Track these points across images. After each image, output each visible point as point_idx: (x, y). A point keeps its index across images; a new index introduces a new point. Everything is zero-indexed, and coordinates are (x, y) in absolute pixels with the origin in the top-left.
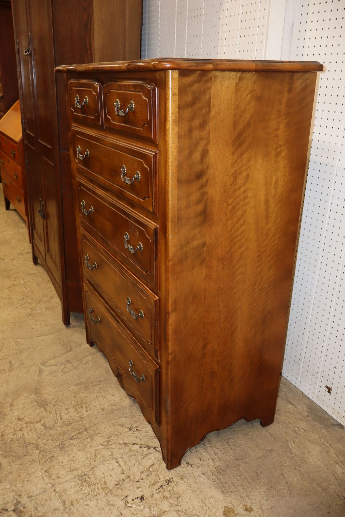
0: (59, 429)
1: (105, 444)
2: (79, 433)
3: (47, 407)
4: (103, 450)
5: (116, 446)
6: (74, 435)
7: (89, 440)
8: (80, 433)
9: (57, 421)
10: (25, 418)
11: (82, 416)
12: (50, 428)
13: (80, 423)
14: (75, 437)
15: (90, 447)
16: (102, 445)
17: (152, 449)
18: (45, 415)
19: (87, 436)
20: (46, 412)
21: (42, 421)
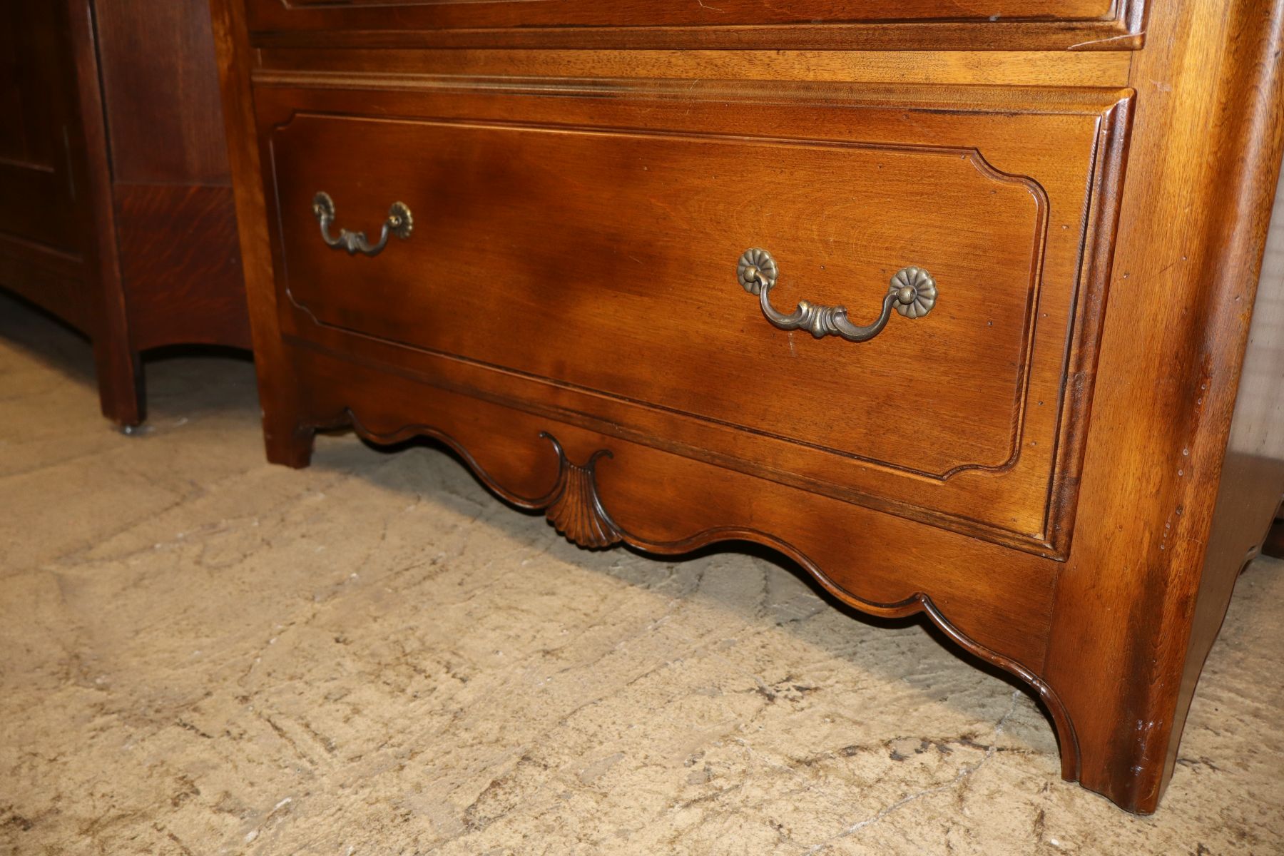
0: (353, 800)
1: (693, 793)
2: (495, 784)
3: (196, 715)
4: (709, 827)
5: (766, 791)
6: (472, 800)
7: (585, 802)
8: (505, 780)
9: (312, 762)
10: (59, 805)
11: (454, 707)
12: (287, 810)
13: (465, 735)
14: (484, 810)
15: (622, 834)
16: (687, 806)
17: (955, 746)
18: (205, 756)
19: (561, 788)
20: (208, 741)
21: (201, 788)
